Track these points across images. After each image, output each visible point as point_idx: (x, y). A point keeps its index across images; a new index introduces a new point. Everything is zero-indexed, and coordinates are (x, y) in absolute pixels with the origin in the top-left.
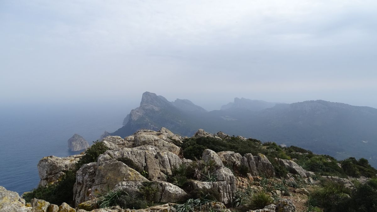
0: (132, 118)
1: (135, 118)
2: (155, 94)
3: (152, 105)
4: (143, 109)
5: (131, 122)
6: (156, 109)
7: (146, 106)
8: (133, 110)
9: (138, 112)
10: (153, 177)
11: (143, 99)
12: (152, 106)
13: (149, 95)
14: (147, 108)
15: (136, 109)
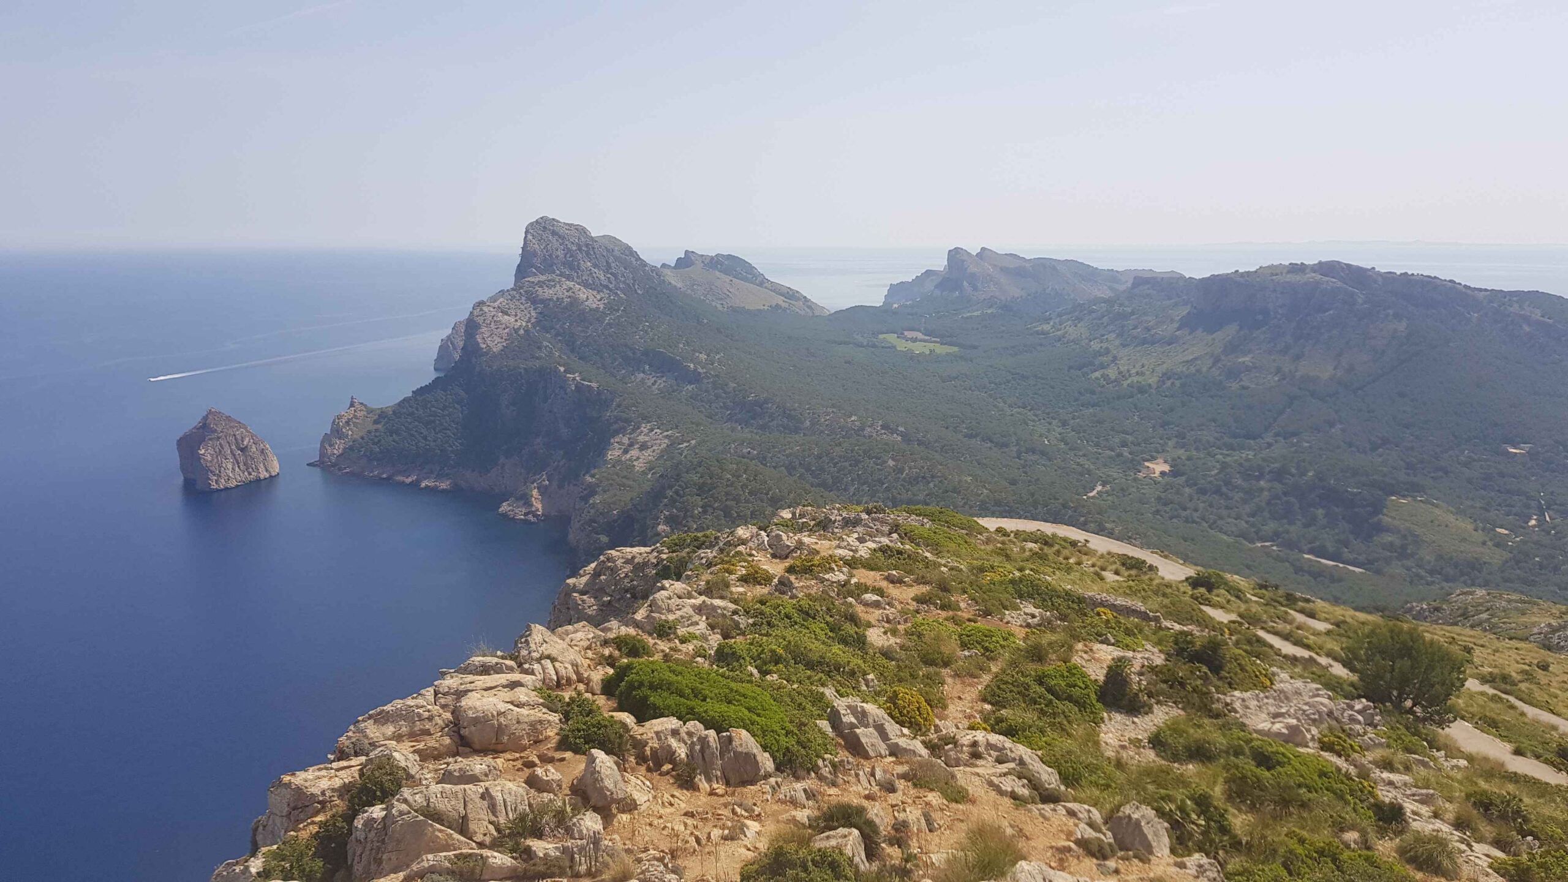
0: (479, 340)
1: (492, 341)
2: (582, 231)
3: (568, 278)
4: (528, 299)
5: (474, 360)
6: (590, 299)
7: (541, 284)
8: (481, 303)
9: (505, 313)
10: (476, 833)
11: (527, 254)
12: (570, 284)
13: (554, 233)
14: (547, 293)
15: (494, 299)
